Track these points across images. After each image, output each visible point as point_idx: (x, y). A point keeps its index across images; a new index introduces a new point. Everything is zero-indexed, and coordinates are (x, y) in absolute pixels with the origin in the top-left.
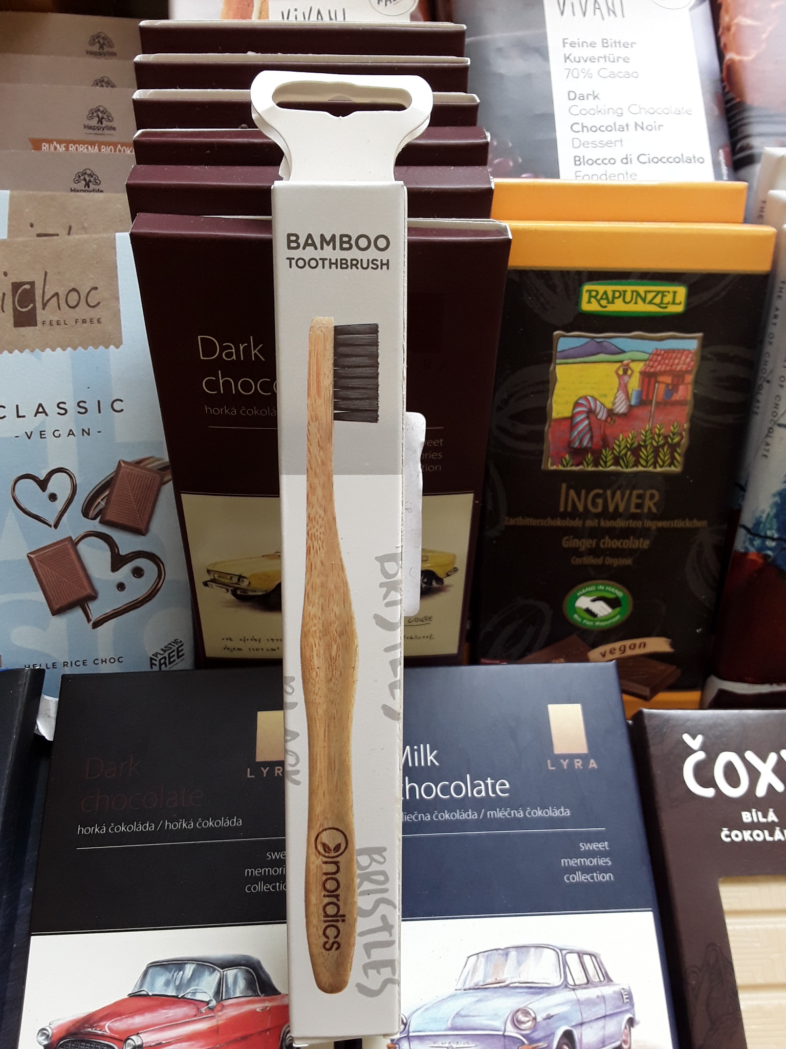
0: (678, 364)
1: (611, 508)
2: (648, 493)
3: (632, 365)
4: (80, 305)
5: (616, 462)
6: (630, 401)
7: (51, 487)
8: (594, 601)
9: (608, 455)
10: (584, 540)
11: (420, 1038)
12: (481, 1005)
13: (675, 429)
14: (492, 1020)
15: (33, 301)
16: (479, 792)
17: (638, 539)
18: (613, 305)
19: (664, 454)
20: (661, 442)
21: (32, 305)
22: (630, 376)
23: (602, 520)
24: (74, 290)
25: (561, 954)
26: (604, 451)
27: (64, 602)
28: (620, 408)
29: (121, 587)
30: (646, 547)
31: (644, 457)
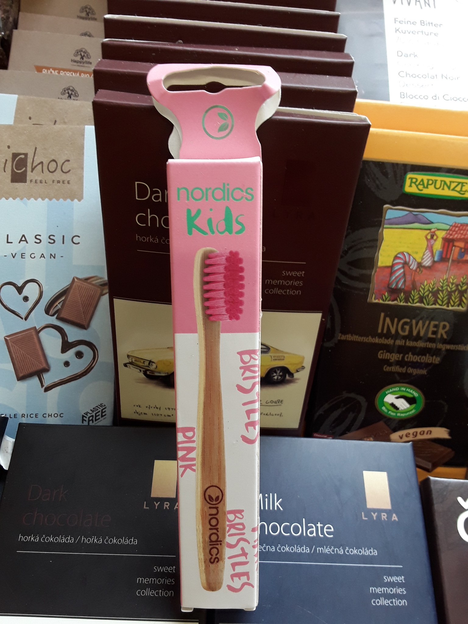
1: (415, 333)
2: (442, 324)
3: (438, 233)
4: (57, 171)
5: (421, 301)
6: (434, 258)
7: (25, 292)
8: (397, 398)
9: (415, 295)
10: (394, 354)
13: (464, 280)
15: (26, 166)
16: (312, 532)
17: (432, 356)
18: (426, 189)
19: (455, 297)
20: (454, 289)
21: (24, 169)
22: (435, 240)
23: (407, 340)
24: (54, 160)
26: (412, 292)
27: (26, 372)
28: (426, 262)
29: (67, 364)
30: (437, 362)
31: (441, 299)
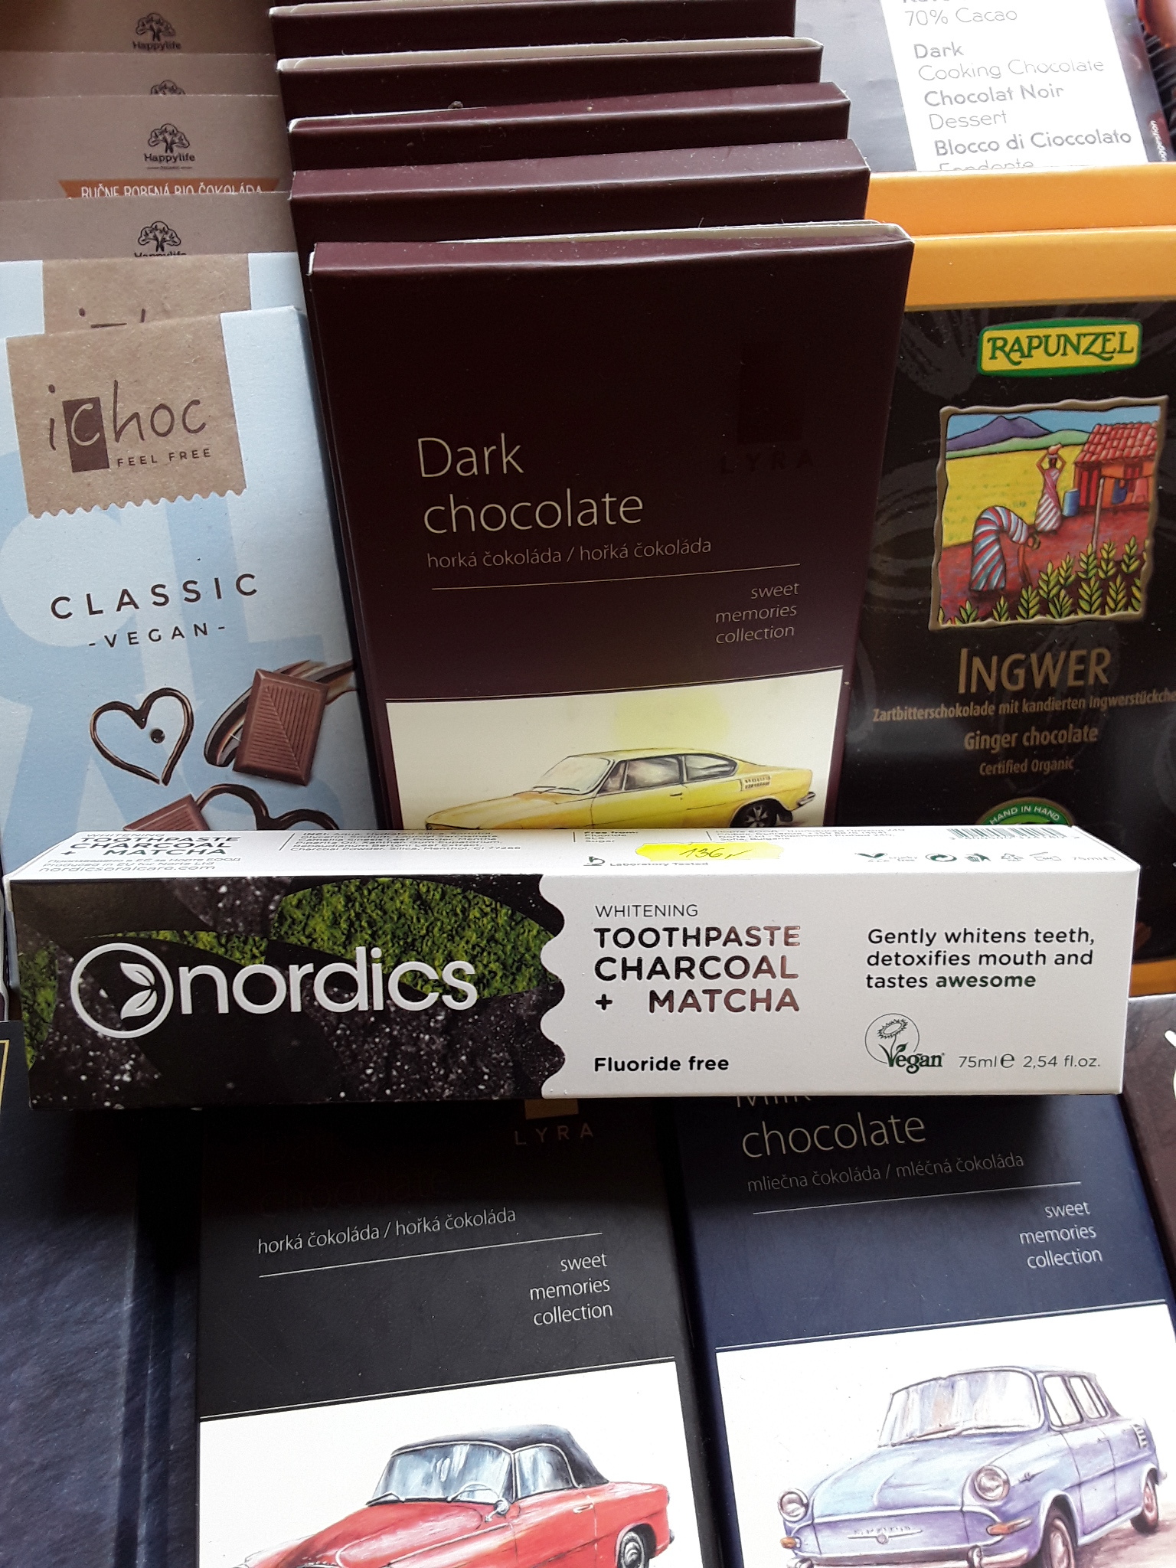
0: (1132, 447)
1: (1038, 682)
2: (1095, 653)
4: (174, 431)
5: (1044, 610)
6: (1062, 511)
7: (154, 721)
9: (1030, 597)
10: (998, 737)
11: (831, 1525)
12: (921, 1467)
13: (1131, 549)
14: (943, 1488)
15: (100, 428)
16: (880, 1138)
17: (1081, 727)
18: (1029, 359)
19: (1116, 590)
20: (1110, 573)
21: (98, 435)
22: (1060, 470)
23: (1024, 700)
24: (162, 406)
25: (1036, 1379)
26: (1024, 592)
28: (1046, 522)
30: (1093, 740)
31: (1086, 597)
